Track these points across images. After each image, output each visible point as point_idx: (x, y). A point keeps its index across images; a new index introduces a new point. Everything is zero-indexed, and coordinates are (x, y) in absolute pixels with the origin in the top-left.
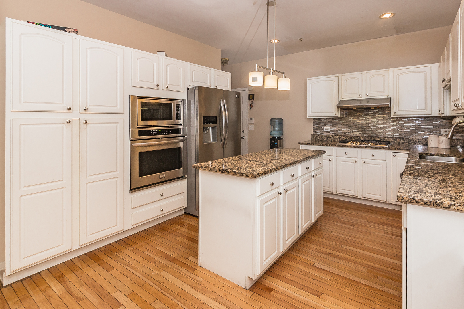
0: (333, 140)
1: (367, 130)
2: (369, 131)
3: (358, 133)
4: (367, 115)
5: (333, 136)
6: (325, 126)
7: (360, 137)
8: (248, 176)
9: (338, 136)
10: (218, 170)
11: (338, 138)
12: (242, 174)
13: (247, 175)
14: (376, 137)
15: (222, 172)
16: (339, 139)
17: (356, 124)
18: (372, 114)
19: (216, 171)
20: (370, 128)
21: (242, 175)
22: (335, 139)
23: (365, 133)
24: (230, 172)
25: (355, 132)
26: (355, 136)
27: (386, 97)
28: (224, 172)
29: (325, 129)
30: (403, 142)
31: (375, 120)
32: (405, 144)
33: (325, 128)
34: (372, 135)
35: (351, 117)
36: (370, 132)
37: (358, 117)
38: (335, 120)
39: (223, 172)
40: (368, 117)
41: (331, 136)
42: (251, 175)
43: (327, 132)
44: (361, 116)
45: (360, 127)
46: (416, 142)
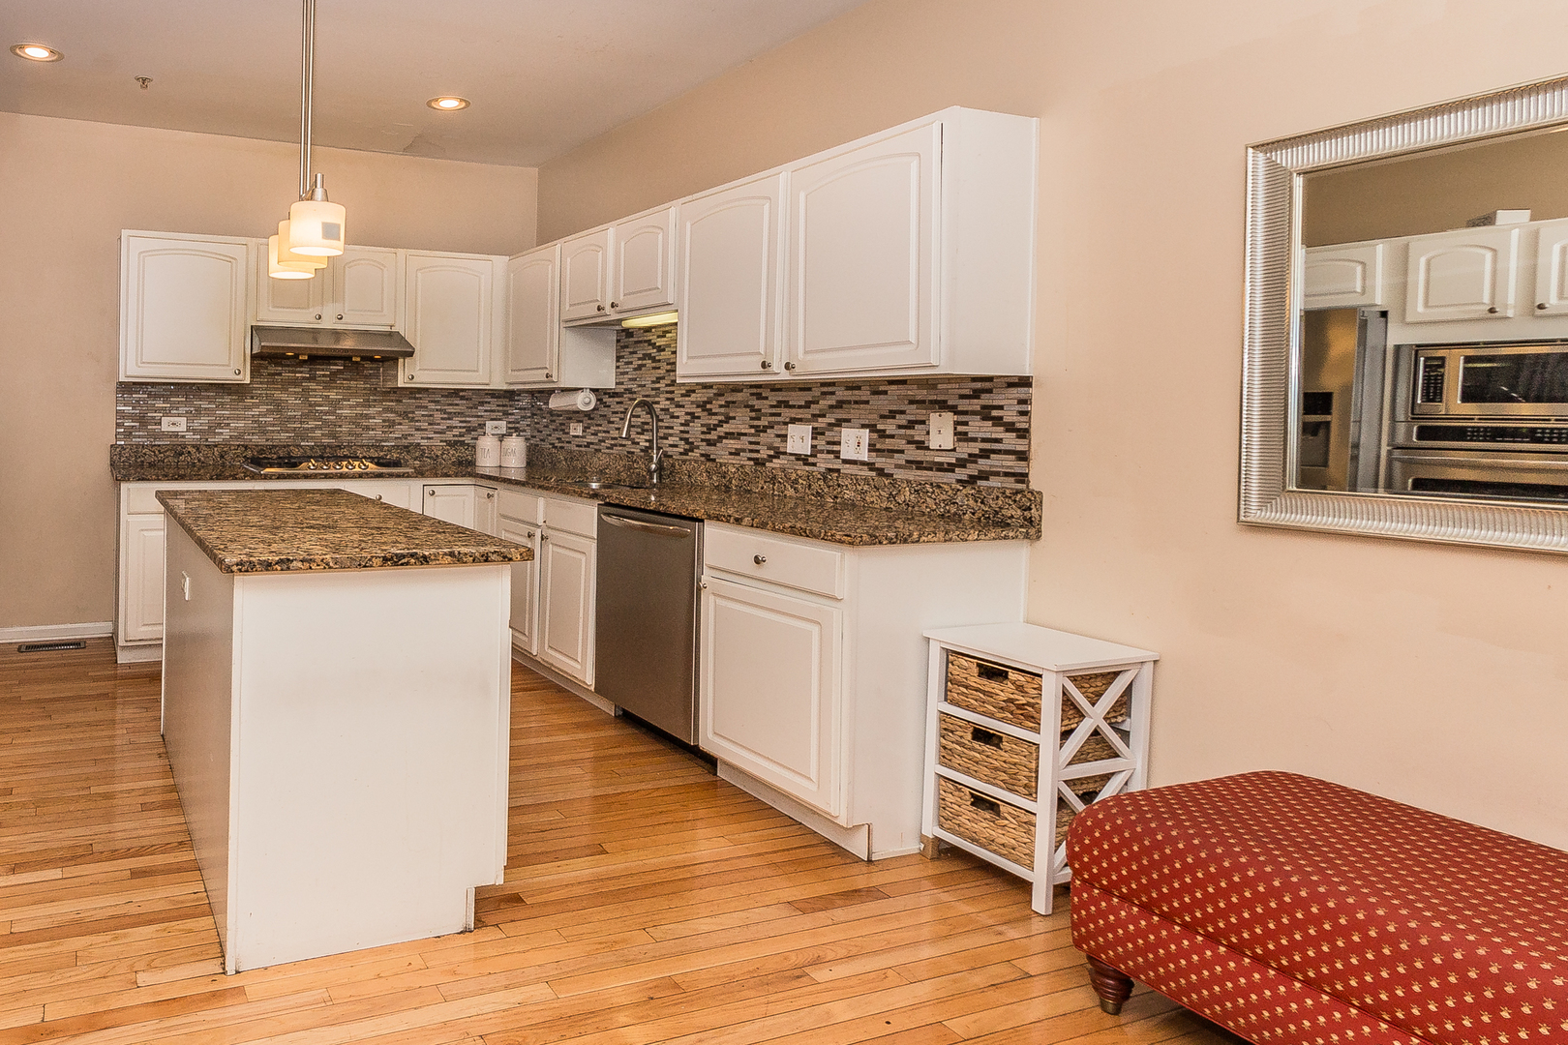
0: (199, 460)
1: (312, 424)
2: (317, 427)
3: (284, 435)
4: (312, 379)
5: (198, 449)
6: (167, 413)
7: (291, 448)
8: (510, 560)
9: (216, 446)
10: (377, 562)
11: (216, 453)
12: (487, 557)
13: (505, 557)
14: (339, 446)
15: (396, 564)
16: (222, 457)
17: (278, 407)
18: (324, 376)
19: (365, 566)
20: (320, 419)
21: (486, 561)
22: (205, 458)
23: (302, 435)
24: (432, 557)
25: (273, 431)
26: (275, 446)
27: (388, 329)
28: (407, 564)
29: (167, 425)
30: (407, 457)
31: (333, 395)
32: (411, 462)
33: (165, 420)
34: (326, 441)
35: (261, 383)
36: (318, 433)
37: (285, 386)
38: (206, 391)
39: (402, 564)
40: (313, 385)
41: (193, 446)
42: (521, 555)
43: (176, 435)
44: (295, 383)
45: (290, 417)
46: (437, 456)
